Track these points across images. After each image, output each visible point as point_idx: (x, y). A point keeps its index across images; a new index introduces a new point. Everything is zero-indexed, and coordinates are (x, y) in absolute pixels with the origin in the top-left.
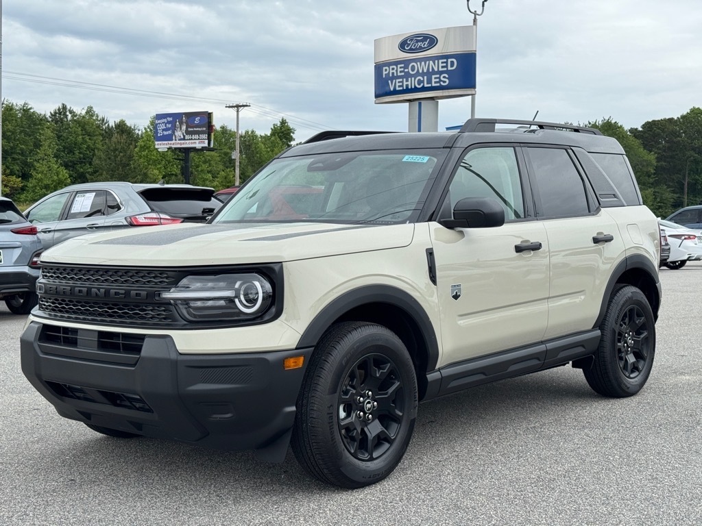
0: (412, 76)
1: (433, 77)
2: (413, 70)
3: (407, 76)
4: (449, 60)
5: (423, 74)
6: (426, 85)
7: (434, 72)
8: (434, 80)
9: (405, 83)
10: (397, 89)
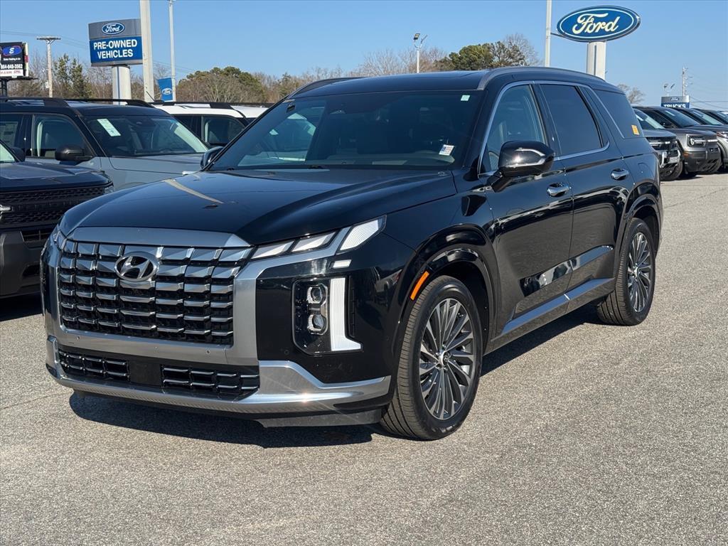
0: (111, 49)
1: (124, 51)
2: (111, 45)
3: (108, 49)
4: (133, 41)
5: (117, 49)
6: (120, 56)
7: (124, 48)
8: (124, 53)
9: (107, 54)
10: (103, 58)
